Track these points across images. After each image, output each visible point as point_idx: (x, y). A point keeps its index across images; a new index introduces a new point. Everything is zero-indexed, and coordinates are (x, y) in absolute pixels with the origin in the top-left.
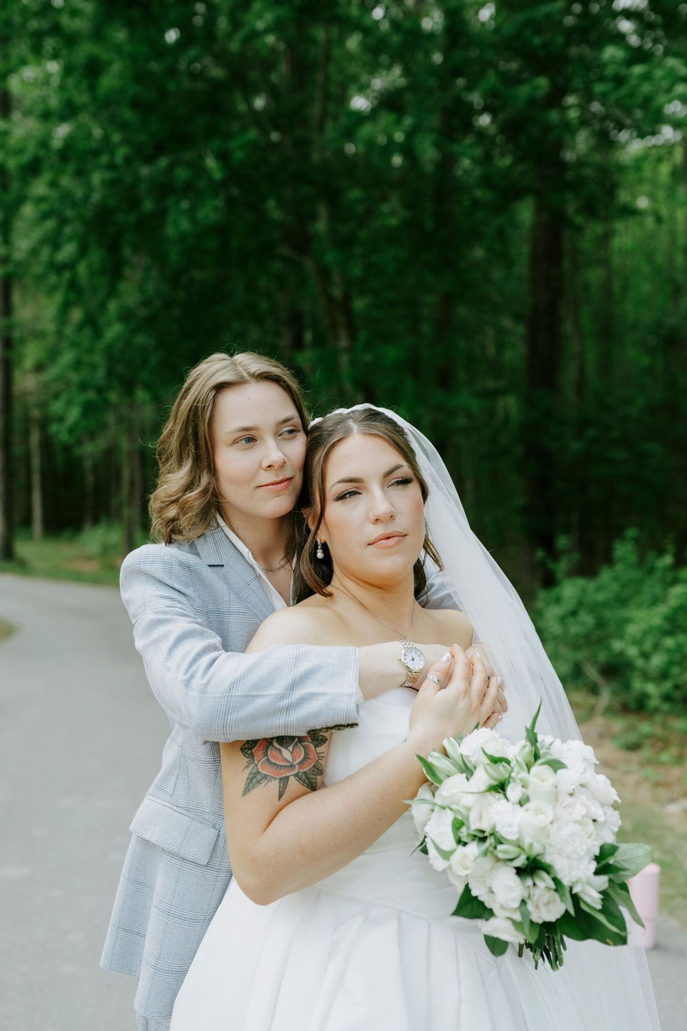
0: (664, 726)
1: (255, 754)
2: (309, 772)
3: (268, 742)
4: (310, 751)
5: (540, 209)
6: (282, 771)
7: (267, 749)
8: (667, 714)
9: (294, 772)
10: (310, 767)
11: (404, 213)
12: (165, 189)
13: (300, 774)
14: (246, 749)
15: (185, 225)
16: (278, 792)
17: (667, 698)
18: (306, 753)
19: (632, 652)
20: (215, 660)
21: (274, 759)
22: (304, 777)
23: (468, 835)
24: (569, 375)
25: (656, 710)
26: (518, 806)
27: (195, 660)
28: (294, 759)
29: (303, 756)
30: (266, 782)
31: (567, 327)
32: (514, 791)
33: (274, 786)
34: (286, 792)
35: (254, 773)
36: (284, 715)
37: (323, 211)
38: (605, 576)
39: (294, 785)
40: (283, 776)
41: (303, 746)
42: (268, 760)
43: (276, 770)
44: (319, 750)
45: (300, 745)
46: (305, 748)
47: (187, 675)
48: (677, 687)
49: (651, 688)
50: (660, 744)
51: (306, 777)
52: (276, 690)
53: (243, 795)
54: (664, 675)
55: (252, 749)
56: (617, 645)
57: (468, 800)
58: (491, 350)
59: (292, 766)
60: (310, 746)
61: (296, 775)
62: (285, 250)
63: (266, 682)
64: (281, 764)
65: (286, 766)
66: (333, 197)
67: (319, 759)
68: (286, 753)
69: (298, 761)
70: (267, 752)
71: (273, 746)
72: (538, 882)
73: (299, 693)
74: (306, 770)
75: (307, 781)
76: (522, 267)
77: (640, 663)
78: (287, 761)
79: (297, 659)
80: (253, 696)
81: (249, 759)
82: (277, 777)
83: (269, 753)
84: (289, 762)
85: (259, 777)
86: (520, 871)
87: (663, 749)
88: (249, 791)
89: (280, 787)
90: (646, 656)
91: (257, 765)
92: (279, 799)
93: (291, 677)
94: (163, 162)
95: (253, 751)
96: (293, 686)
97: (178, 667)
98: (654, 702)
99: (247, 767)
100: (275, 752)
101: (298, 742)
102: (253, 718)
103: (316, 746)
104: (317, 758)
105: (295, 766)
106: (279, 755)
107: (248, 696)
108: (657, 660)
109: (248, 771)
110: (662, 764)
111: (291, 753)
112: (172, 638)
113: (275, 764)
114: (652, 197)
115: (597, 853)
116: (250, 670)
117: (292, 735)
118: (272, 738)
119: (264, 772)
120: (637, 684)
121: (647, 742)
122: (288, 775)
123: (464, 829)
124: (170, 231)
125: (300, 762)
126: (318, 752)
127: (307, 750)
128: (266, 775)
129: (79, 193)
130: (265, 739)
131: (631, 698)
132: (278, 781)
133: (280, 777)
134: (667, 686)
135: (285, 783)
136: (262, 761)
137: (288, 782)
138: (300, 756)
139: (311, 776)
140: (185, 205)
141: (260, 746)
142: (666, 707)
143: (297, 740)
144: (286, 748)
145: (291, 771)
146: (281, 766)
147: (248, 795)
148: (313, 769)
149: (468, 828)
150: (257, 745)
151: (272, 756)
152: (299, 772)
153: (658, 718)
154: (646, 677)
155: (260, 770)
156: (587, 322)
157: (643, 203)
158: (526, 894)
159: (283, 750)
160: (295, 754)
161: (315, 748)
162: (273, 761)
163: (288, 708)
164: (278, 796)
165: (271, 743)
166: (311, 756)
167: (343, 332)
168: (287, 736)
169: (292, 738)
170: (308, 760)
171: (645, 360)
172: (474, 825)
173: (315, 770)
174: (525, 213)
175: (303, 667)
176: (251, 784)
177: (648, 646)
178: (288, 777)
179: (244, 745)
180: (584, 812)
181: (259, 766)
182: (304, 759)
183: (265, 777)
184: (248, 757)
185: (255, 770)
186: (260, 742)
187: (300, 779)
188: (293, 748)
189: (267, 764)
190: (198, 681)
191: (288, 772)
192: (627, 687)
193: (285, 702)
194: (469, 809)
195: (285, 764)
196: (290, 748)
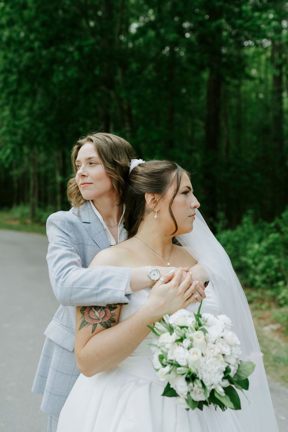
0: (262, 294)
1: (85, 313)
2: (106, 322)
3: (91, 308)
4: (107, 312)
5: (211, 74)
6: (94, 321)
7: (90, 311)
8: (263, 288)
9: (100, 321)
10: (107, 320)
11: (154, 74)
12: (53, 61)
13: (102, 323)
14: (82, 310)
15: (61, 77)
16: (92, 330)
17: (264, 282)
18: (106, 314)
19: (250, 262)
20: (70, 270)
21: (92, 315)
22: (104, 324)
23: (166, 362)
24: (223, 144)
25: (259, 287)
26: (187, 350)
27: (63, 269)
28: (100, 316)
29: (104, 315)
30: (87, 325)
31: (222, 124)
32: (186, 343)
33: (91, 327)
34: (95, 330)
35: (84, 321)
36: (95, 297)
37: (119, 71)
38: (239, 229)
39: (99, 327)
40: (95, 323)
41: (104, 310)
42: (89, 316)
43: (92, 320)
44: (112, 312)
45: (103, 310)
46: (105, 311)
47: (58, 276)
48: (268, 277)
49: (258, 278)
50: (261, 301)
51: (105, 324)
52: (92, 286)
53: (79, 330)
54: (263, 272)
55: (84, 310)
56: (243, 259)
57: (168, 346)
58: (189, 133)
59: (99, 319)
60: (107, 310)
61: (100, 323)
62: (103, 88)
63: (89, 282)
64: (94, 318)
65: (96, 319)
66: (125, 66)
67: (112, 316)
68: (97, 313)
69: (102, 317)
70: (89, 313)
71: (92, 310)
72: (195, 384)
73: (102, 288)
74: (105, 321)
75: (105, 325)
76: (203, 97)
77: (253, 267)
78: (97, 316)
79: (103, 273)
80: (82, 288)
81: (83, 315)
82: (92, 324)
83: (90, 313)
84: (97, 317)
85: (85, 323)
86: (187, 379)
87: (261, 304)
88: (81, 329)
89: (93, 328)
90: (256, 264)
91: (85, 318)
92: (92, 333)
93: (100, 281)
94: (52, 49)
95: (84, 311)
96: (99, 285)
97: (56, 271)
98: (258, 284)
99: (81, 318)
100: (93, 313)
101: (102, 309)
102: (82, 298)
103: (111, 310)
104: (111, 316)
105: (100, 319)
106: (94, 314)
107: (80, 288)
108: (261, 266)
109: (81, 320)
110: (261, 309)
111: (99, 314)
112: (57, 257)
113: (92, 318)
114: (258, 69)
115: (224, 370)
116: (82, 277)
117: (100, 306)
118: (92, 306)
119: (87, 321)
120: (251, 276)
121: (255, 300)
122: (97, 323)
123: (164, 360)
124: (55, 80)
125: (103, 318)
126: (111, 313)
127: (106, 312)
128: (88, 322)
129: (17, 60)
130: (90, 307)
131: (248, 281)
132: (92, 325)
133: (93, 323)
134: (264, 277)
135: (95, 326)
136: (87, 316)
137: (96, 326)
138: (103, 315)
139: (107, 323)
140: (61, 68)
141: (87, 310)
142: (263, 286)
143: (102, 308)
144: (97, 311)
145: (98, 321)
146: (94, 319)
147: (80, 330)
148: (109, 320)
149: (166, 359)
150: (86, 309)
151: (91, 314)
152: (102, 322)
153: (260, 290)
154: (255, 273)
155: (86, 320)
156: (230, 121)
157: (254, 72)
158: (190, 390)
159: (96, 312)
160: (100, 314)
161: (110, 311)
162: (91, 316)
163: (97, 295)
164: (92, 332)
165: (91, 309)
166: (108, 315)
167: (127, 124)
168: (98, 306)
169: (100, 307)
170: (106, 317)
171: (255, 138)
172: (170, 357)
173: (110, 321)
174: (206, 75)
175: (104, 277)
176: (82, 326)
177: (256, 260)
178: (97, 324)
179: (81, 309)
180: (219, 351)
181: (86, 318)
182: (104, 316)
183: (87, 323)
184: (82, 314)
185: (84, 320)
186: (87, 308)
187: (102, 325)
188: (100, 311)
189: (89, 318)
190: (61, 280)
191: (97, 321)
192: (247, 277)
193: (96, 292)
194: (168, 349)
195: (96, 318)
196: (99, 311)
